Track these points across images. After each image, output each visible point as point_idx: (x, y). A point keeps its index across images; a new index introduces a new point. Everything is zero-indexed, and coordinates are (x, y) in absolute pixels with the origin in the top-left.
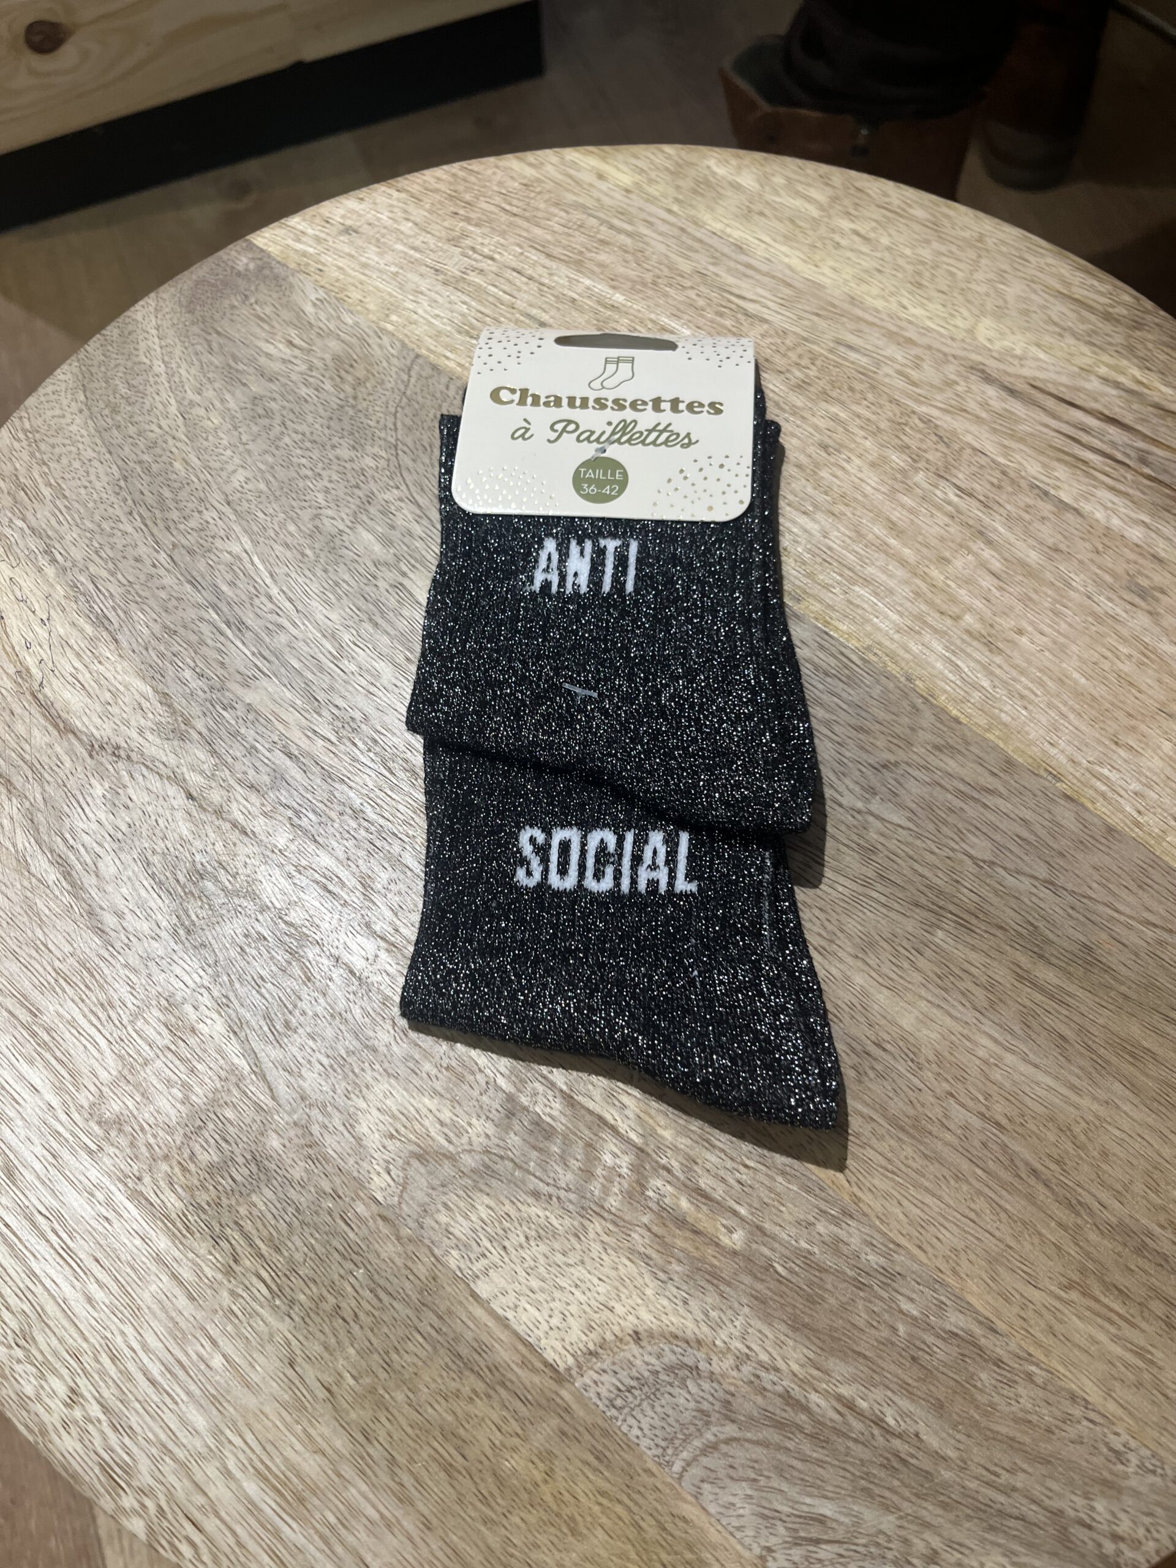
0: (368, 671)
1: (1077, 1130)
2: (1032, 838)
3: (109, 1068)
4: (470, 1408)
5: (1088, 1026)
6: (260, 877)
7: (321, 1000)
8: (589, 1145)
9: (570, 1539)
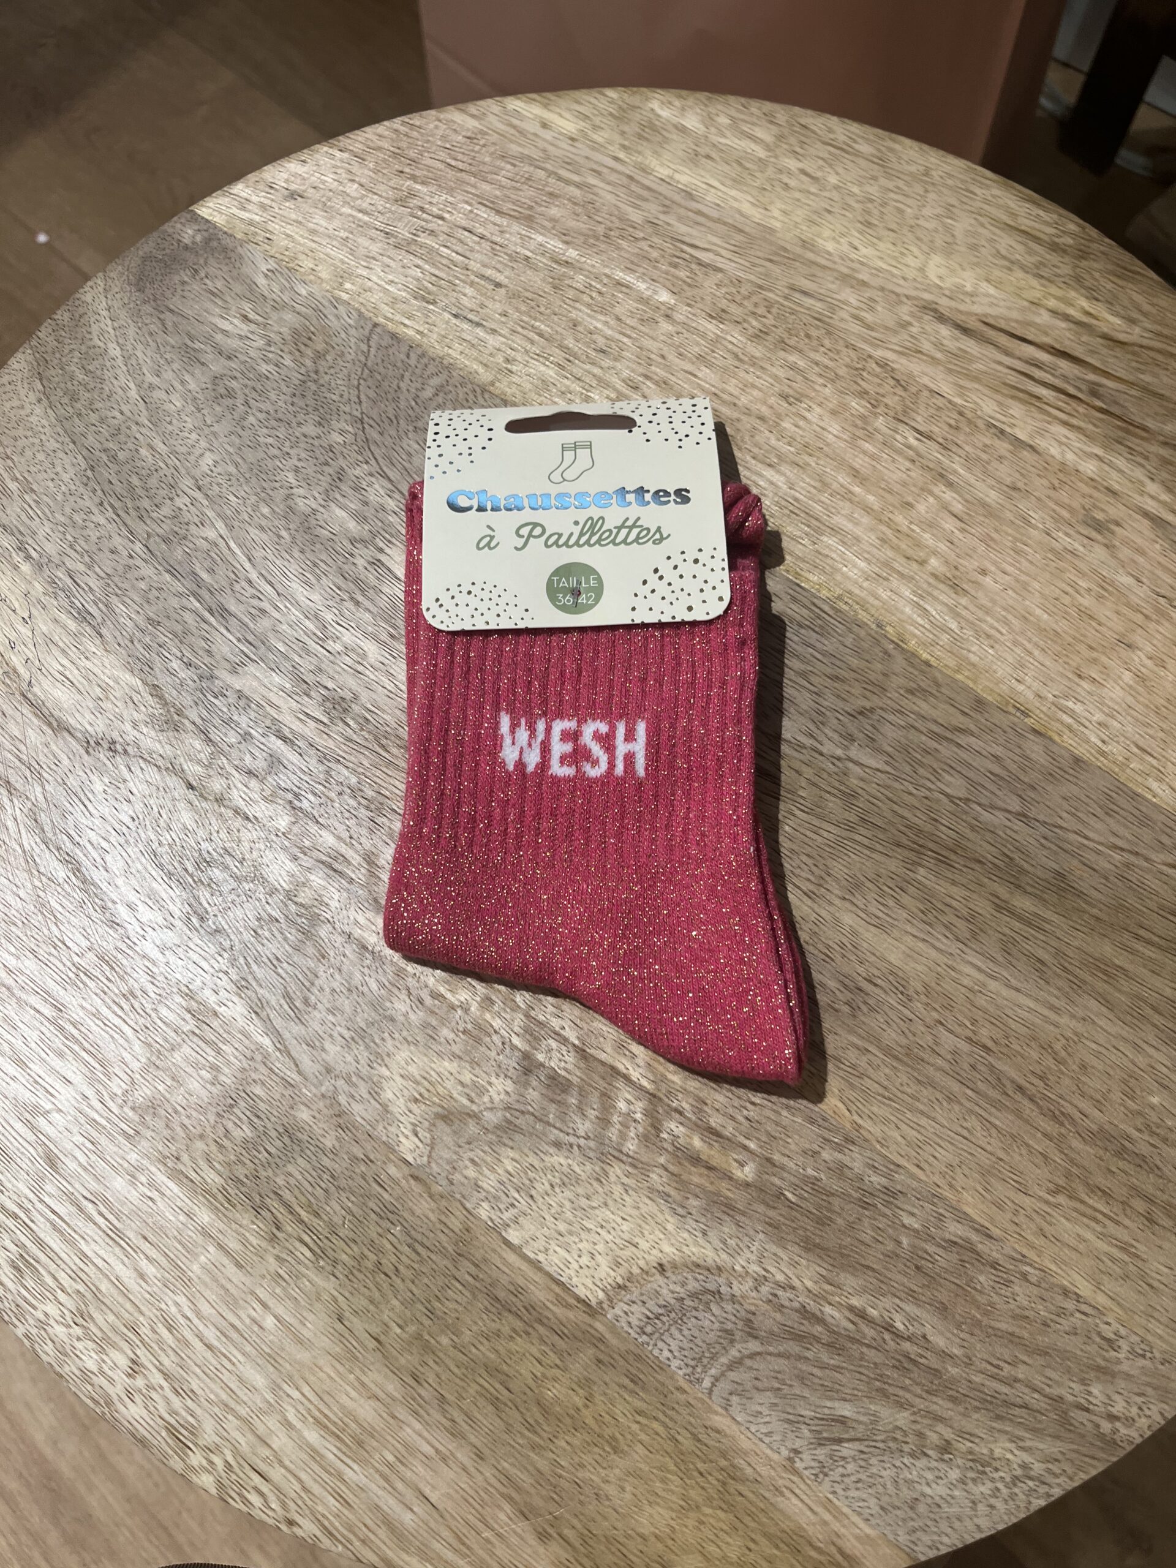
0: (353, 650)
1: (1058, 1046)
2: (1003, 773)
3: (136, 1055)
4: (513, 1346)
5: (1064, 948)
6: (265, 860)
7: (337, 976)
8: (604, 1094)
9: (615, 1457)
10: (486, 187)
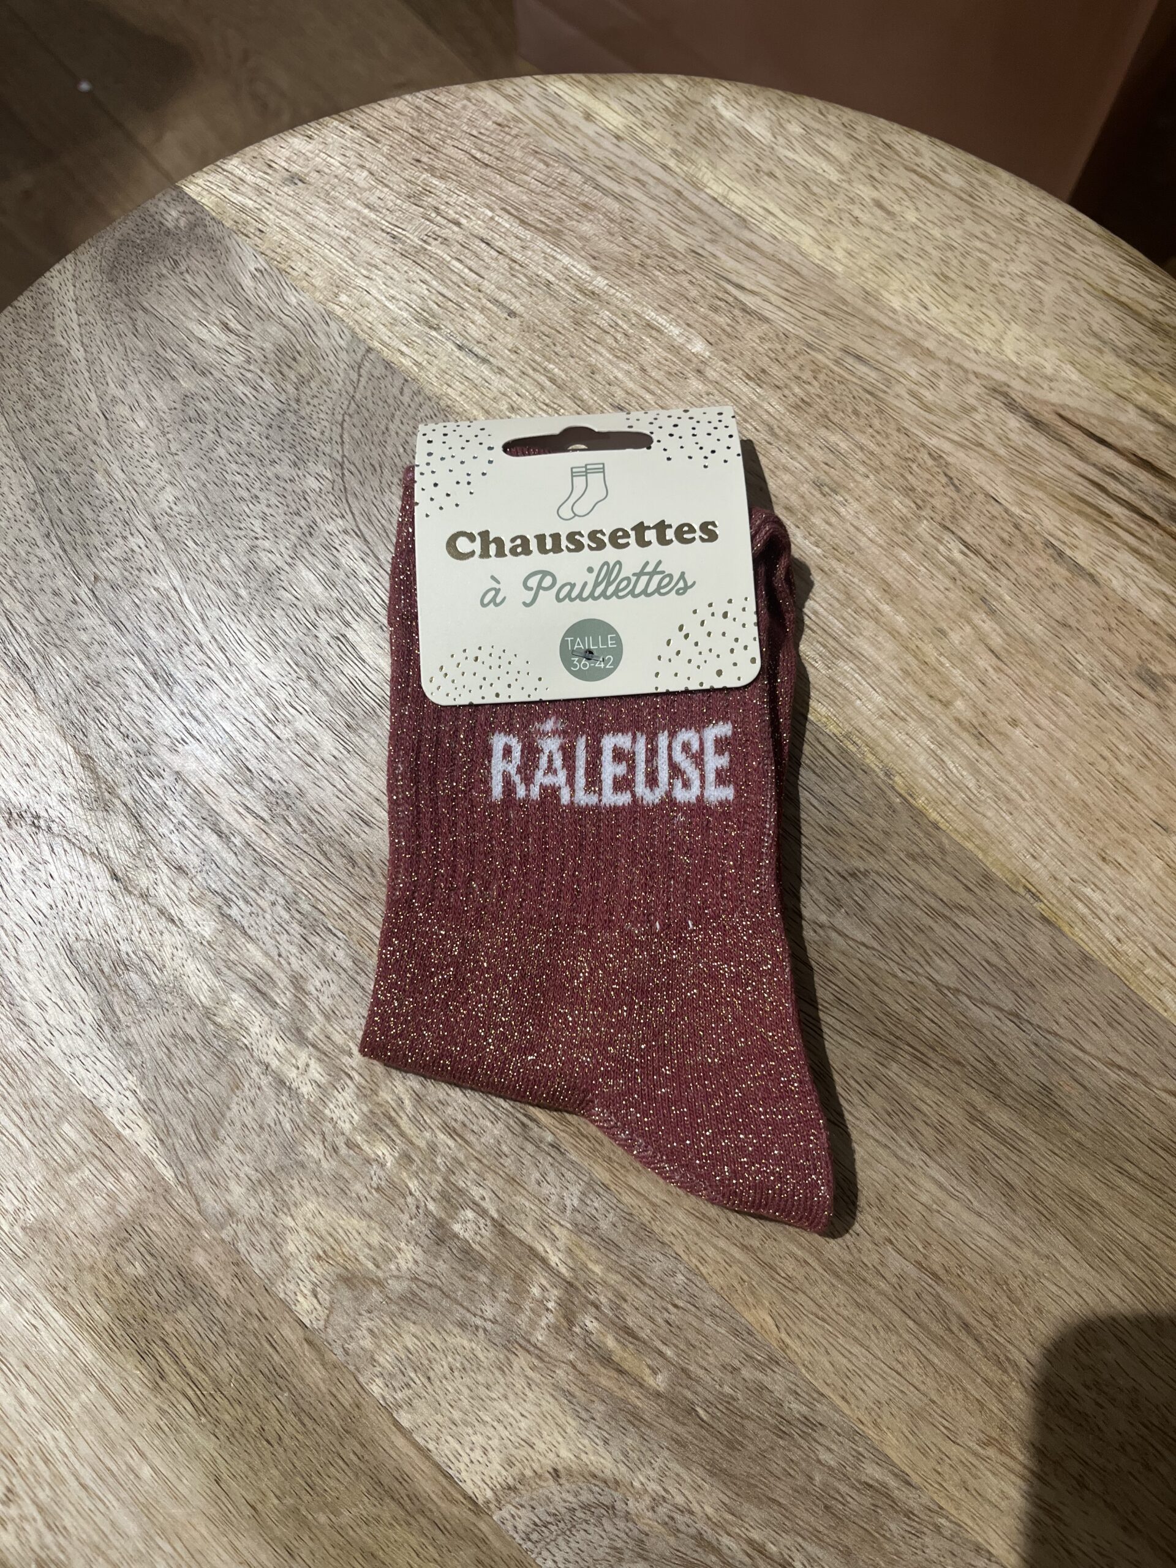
0: (305, 738)
1: (1014, 1284)
2: (1001, 964)
3: (32, 1172)
4: (392, 1535)
5: (1038, 1174)
6: (187, 971)
7: (250, 1110)
8: (518, 1277)
10: (512, 189)
